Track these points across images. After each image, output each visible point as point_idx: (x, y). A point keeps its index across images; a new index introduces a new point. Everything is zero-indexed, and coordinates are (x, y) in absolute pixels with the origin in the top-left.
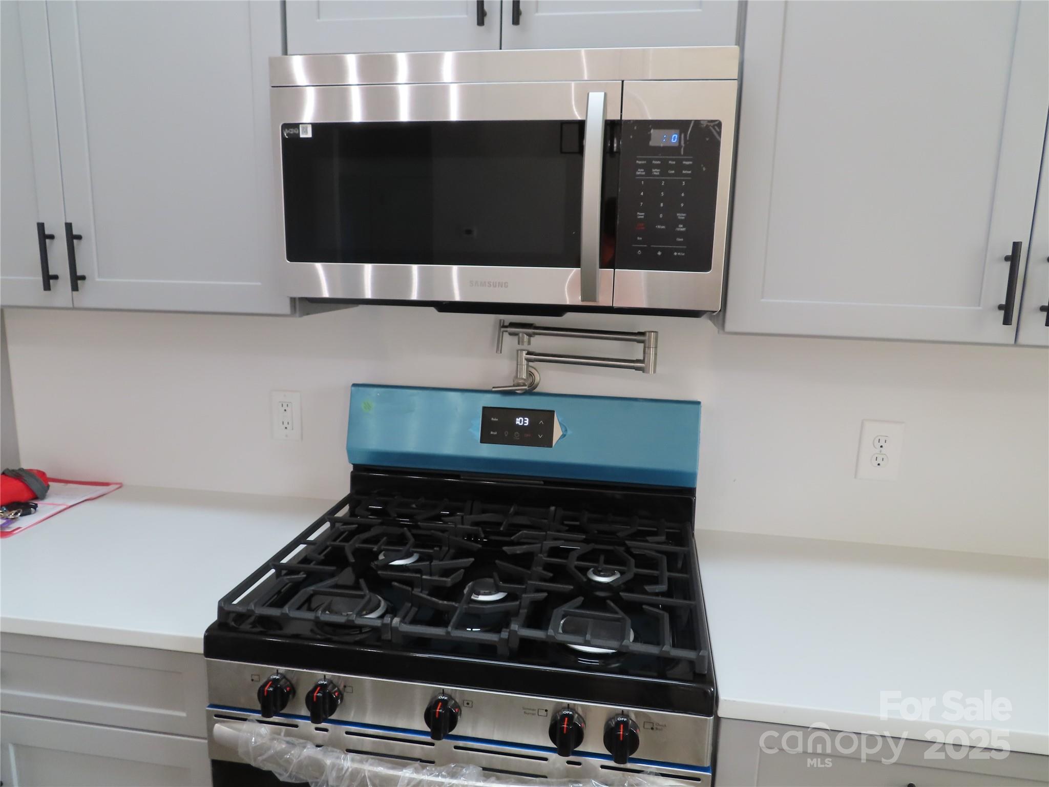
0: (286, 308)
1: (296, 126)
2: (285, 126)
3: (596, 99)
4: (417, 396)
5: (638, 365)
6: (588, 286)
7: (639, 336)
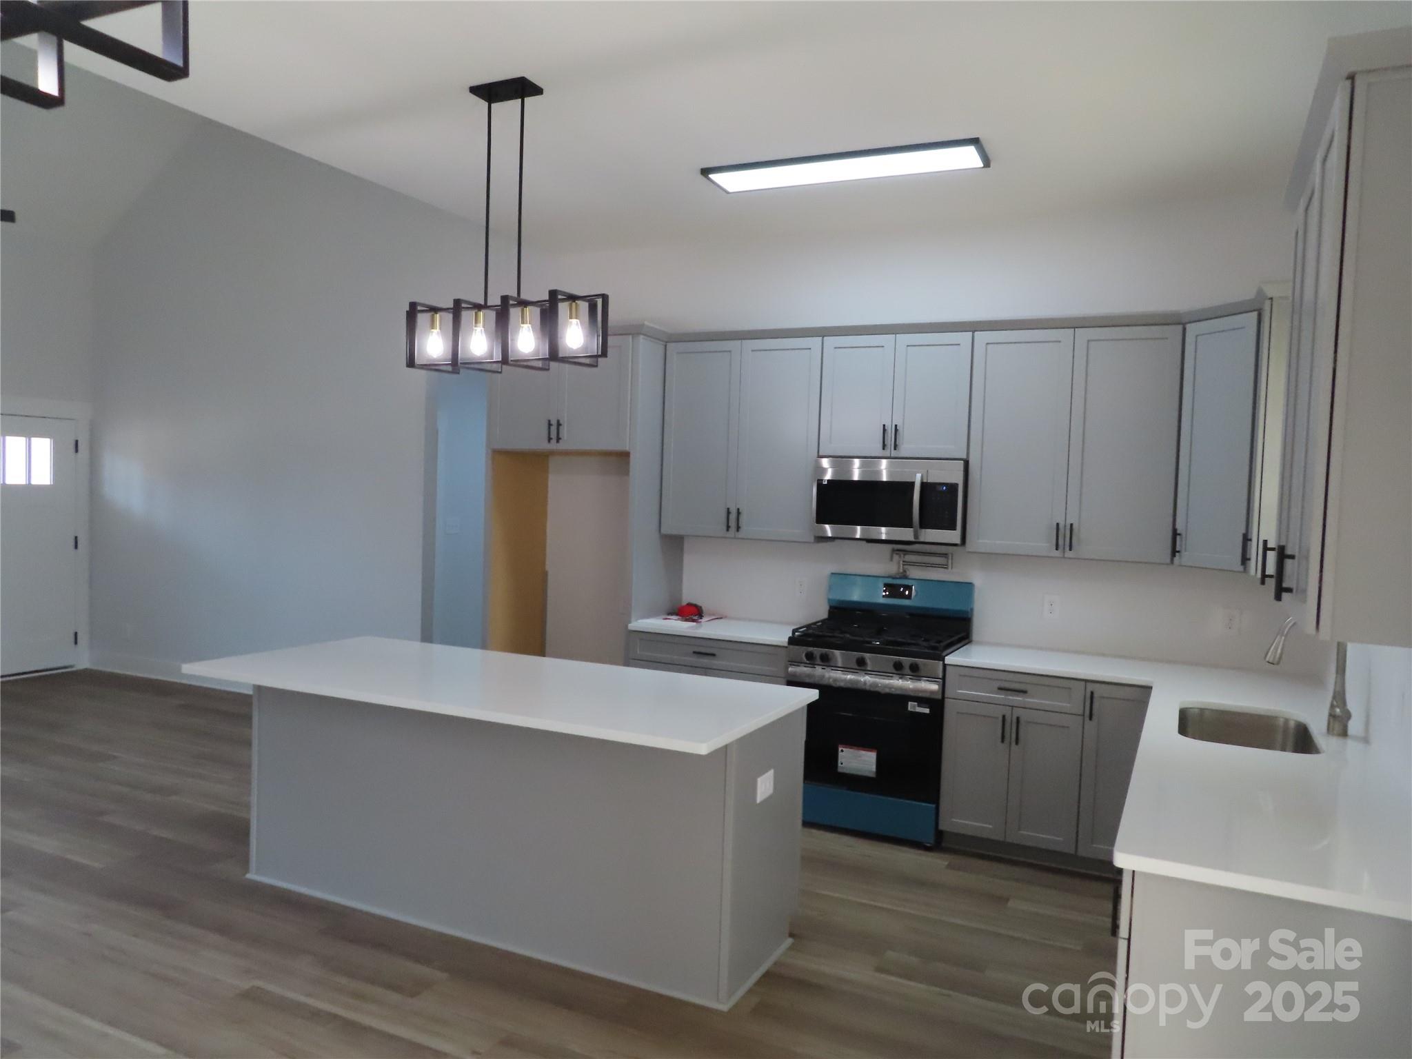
0: (812, 539)
1: (822, 480)
2: (818, 480)
3: (919, 476)
4: (858, 578)
5: (945, 566)
6: (916, 536)
7: (945, 555)
